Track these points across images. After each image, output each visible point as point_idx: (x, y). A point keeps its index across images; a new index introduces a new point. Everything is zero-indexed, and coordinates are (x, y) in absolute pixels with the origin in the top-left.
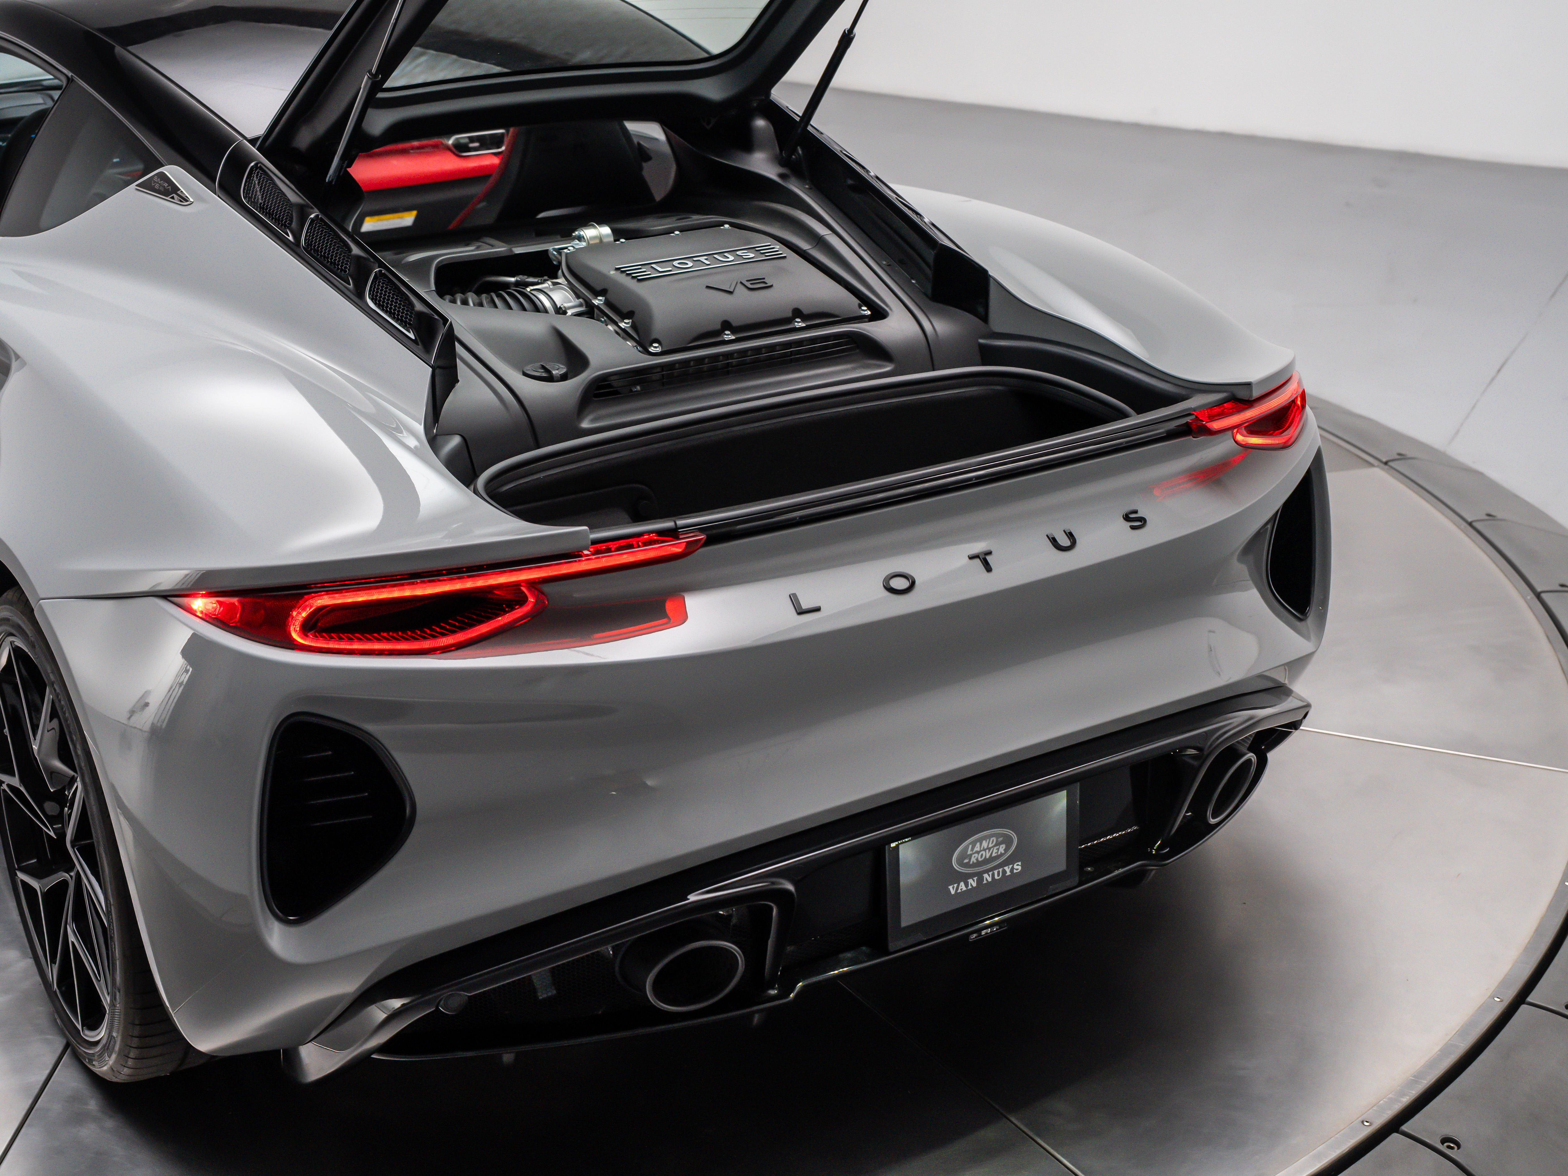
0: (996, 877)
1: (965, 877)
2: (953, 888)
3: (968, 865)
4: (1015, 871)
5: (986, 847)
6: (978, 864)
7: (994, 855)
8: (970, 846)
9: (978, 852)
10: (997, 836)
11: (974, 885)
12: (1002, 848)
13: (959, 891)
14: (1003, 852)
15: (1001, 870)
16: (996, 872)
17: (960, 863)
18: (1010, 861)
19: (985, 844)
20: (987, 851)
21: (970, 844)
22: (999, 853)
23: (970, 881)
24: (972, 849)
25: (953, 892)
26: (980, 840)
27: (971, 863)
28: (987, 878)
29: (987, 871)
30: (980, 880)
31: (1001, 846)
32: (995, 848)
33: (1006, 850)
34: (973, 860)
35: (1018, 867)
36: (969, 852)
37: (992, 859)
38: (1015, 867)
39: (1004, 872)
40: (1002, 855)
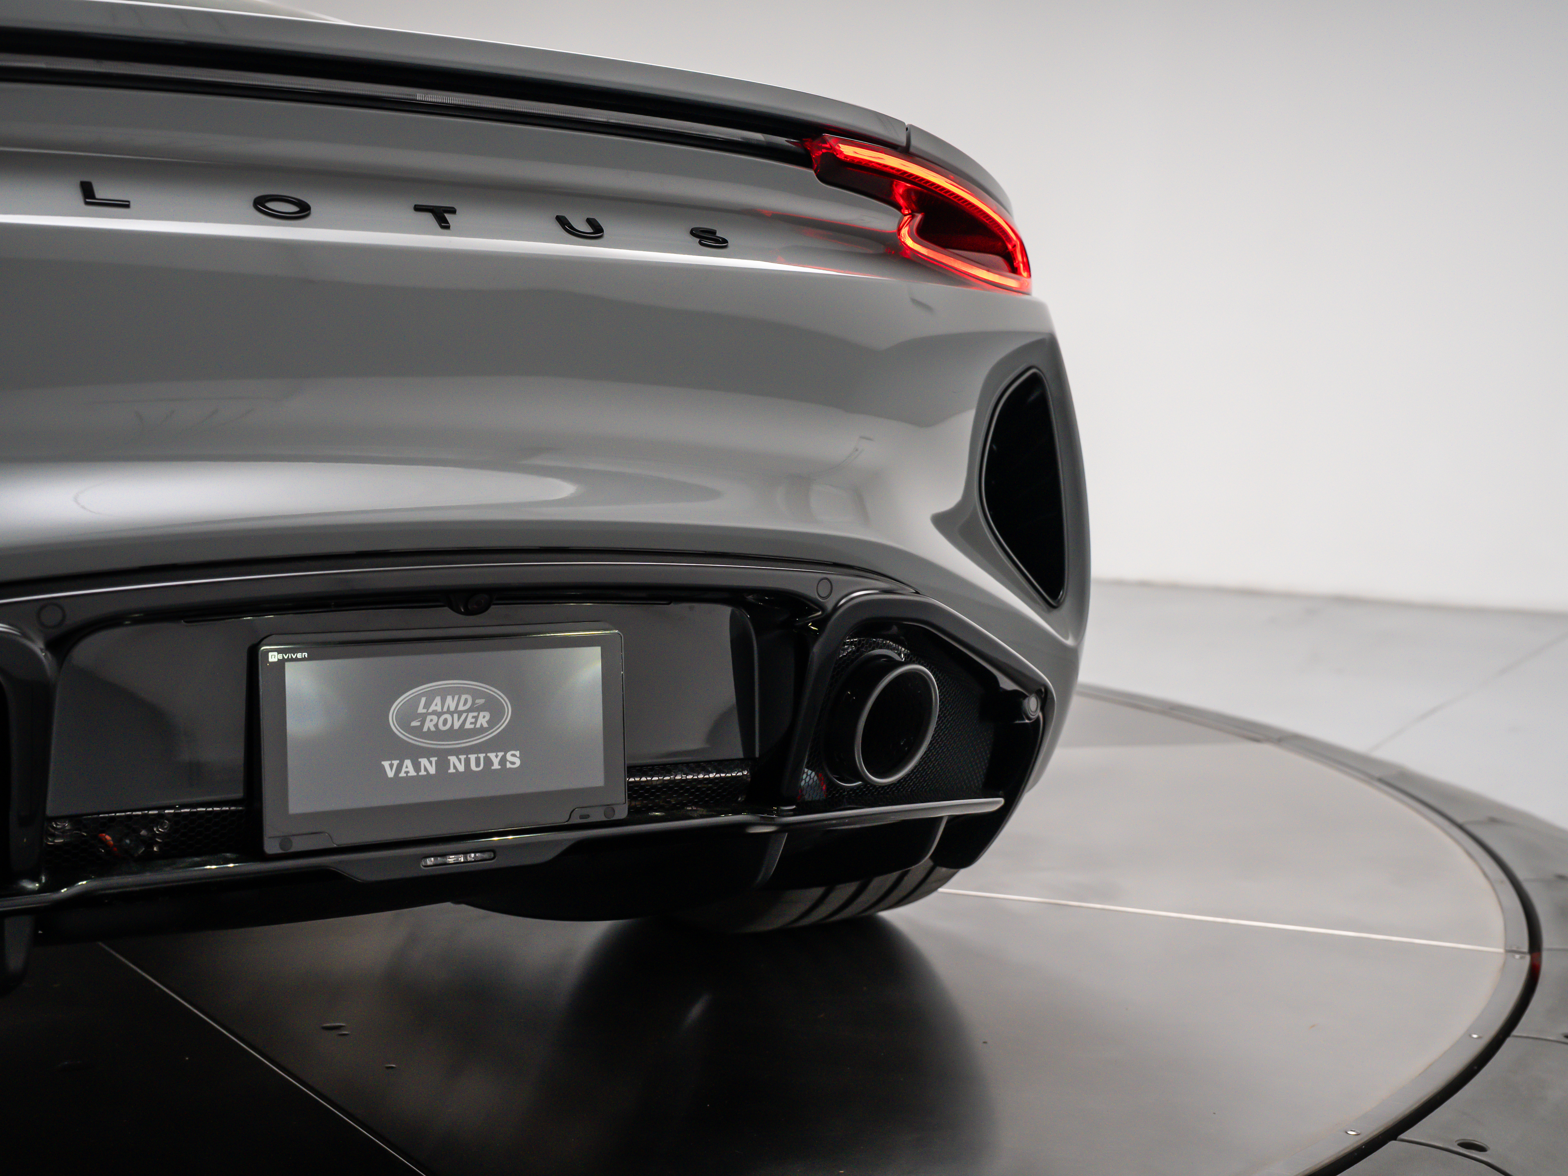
0: (473, 766)
1: (415, 754)
2: (391, 766)
3: (418, 732)
4: (509, 765)
5: (452, 709)
6: (437, 734)
7: (468, 726)
8: (423, 700)
9: (439, 715)
10: (475, 694)
11: (432, 770)
12: (483, 719)
13: (402, 774)
14: (485, 725)
15: (482, 756)
16: (473, 757)
17: (404, 721)
18: (499, 744)
19: (451, 703)
20: (456, 716)
21: (423, 695)
22: (478, 726)
23: (424, 762)
24: (427, 705)
25: (391, 774)
26: (444, 694)
27: (425, 729)
28: (456, 764)
29: (457, 752)
30: (443, 765)
31: (482, 714)
32: (471, 715)
33: (492, 723)
34: (429, 725)
35: (514, 759)
36: (421, 710)
37: (462, 733)
38: (509, 757)
39: (489, 762)
40: (482, 730)
